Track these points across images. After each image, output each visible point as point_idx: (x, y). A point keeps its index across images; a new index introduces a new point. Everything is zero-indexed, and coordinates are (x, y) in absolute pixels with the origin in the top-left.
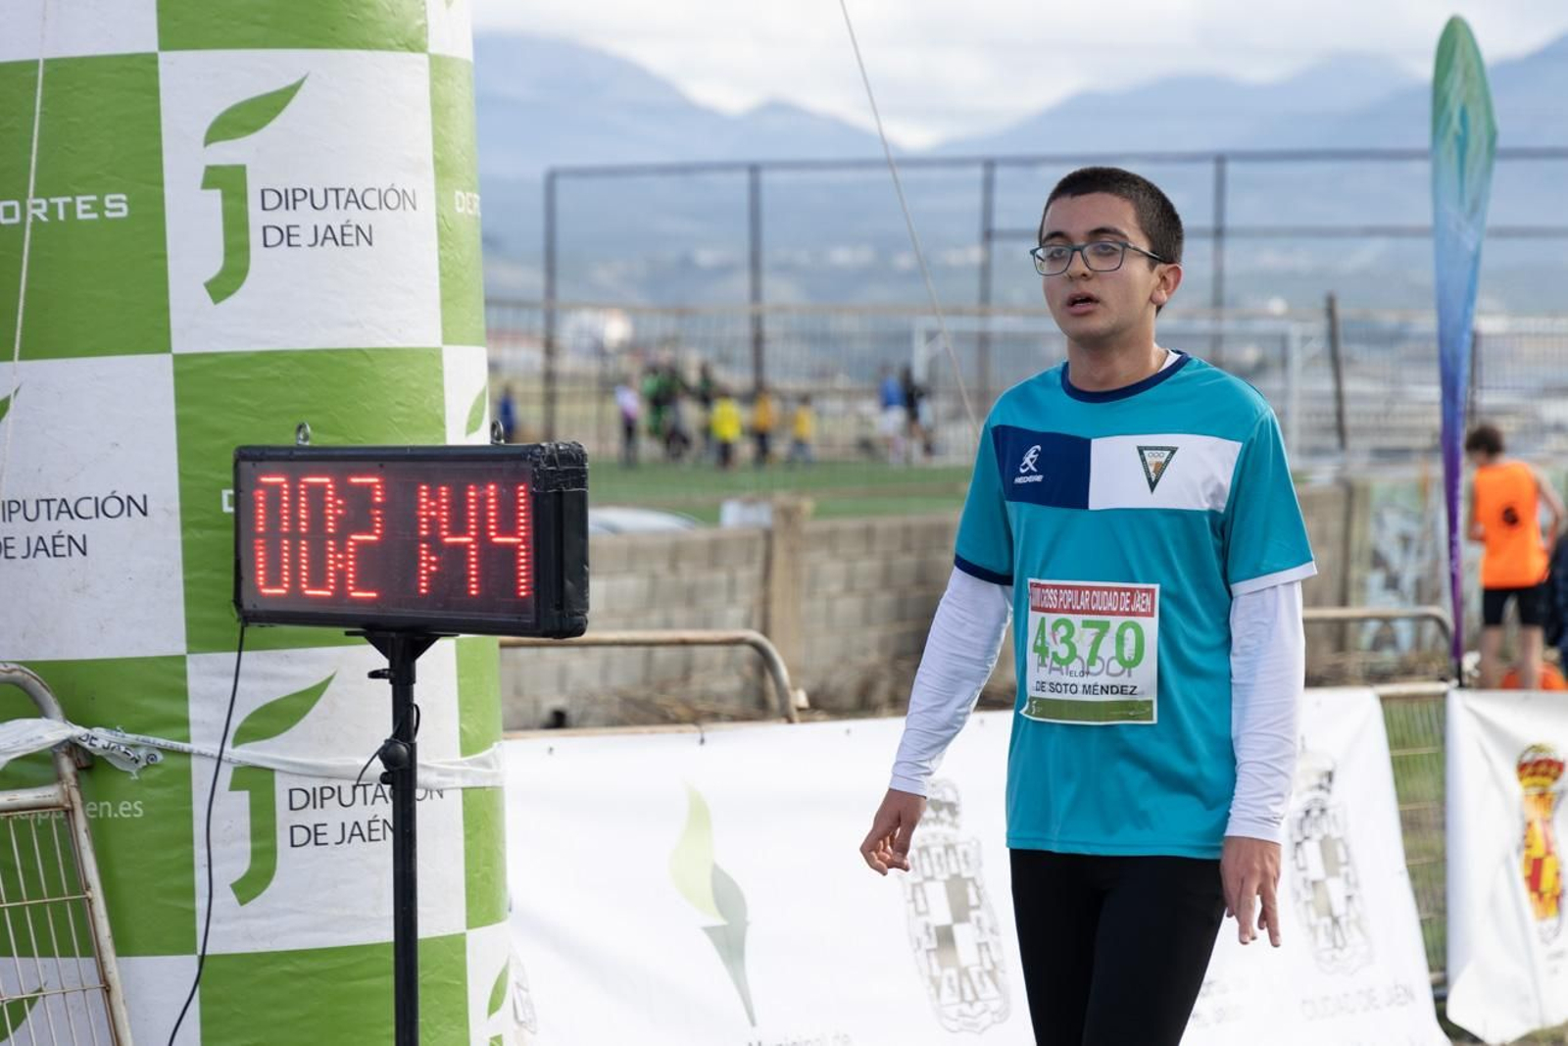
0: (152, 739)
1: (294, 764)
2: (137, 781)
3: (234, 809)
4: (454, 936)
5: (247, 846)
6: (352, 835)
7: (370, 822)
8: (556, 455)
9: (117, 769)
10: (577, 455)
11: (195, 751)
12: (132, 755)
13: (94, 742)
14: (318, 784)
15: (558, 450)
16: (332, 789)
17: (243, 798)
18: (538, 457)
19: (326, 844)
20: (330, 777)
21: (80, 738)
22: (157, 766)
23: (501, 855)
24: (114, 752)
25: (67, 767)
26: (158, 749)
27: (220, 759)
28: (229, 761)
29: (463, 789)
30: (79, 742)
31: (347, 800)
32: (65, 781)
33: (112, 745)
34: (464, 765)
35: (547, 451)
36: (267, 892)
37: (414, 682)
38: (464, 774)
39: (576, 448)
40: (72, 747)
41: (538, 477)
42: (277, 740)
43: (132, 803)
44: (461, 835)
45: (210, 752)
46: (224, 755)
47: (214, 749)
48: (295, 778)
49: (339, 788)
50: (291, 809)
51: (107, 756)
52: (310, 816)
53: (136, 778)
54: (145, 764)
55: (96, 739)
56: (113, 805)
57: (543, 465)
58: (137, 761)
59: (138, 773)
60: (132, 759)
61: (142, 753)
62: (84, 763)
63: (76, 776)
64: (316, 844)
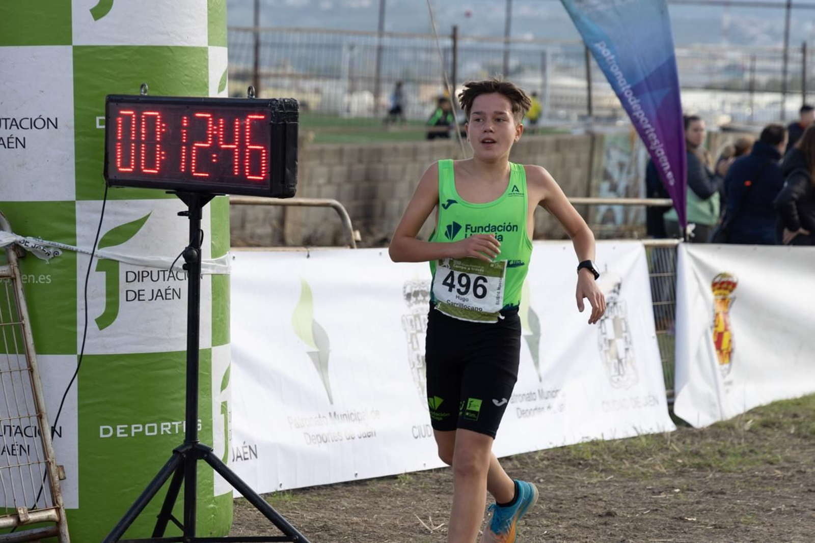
0: (57, 243)
1: (129, 258)
2: (48, 264)
3: (99, 280)
4: (206, 349)
5: (104, 300)
6: (157, 296)
7: (166, 290)
8: (283, 105)
9: (38, 259)
10: (294, 105)
11: (79, 250)
12: (47, 252)
13: (27, 244)
14: (141, 269)
15: (285, 102)
16: (148, 272)
17: (103, 274)
18: (274, 105)
19: (144, 300)
20: (147, 266)
21: (20, 242)
22: (60, 257)
23: (228, 309)
24: (37, 249)
25: (13, 256)
26: (60, 249)
27: (92, 255)
28: (97, 256)
29: (212, 275)
30: (20, 244)
31: (155, 278)
32: (12, 263)
33: (37, 246)
34: (213, 263)
35: (279, 102)
36: (113, 324)
37: (201, 218)
38: (213, 267)
39: (293, 101)
40: (15, 246)
41: (274, 116)
42: (121, 246)
43: (45, 276)
44: (211, 298)
45: (87, 251)
46: (95, 253)
47: (90, 249)
48: (129, 265)
49: (151, 272)
50: (127, 281)
51: (34, 251)
52: (136, 286)
53: (48, 263)
54: (53, 256)
55: (28, 243)
56: (35, 276)
57: (277, 110)
58: (49, 255)
59: (49, 260)
60: (46, 253)
61: (52, 250)
62: (21, 254)
63: (18, 261)
64: (139, 300)
